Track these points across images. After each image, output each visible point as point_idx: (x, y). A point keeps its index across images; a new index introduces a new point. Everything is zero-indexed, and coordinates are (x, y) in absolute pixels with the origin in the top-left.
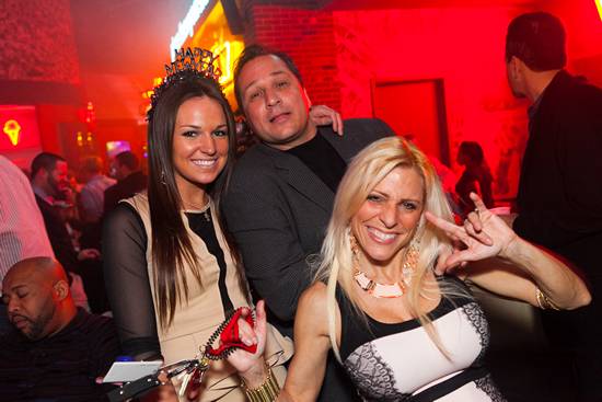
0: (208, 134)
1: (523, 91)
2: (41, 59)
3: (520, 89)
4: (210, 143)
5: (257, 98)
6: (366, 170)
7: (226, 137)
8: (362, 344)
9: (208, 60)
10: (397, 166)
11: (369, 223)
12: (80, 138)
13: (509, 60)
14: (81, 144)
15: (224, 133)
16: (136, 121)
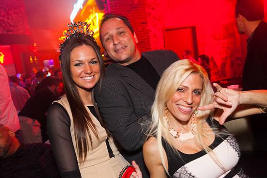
0: (87, 63)
1: (243, 30)
2: (12, 24)
3: (242, 30)
4: (88, 67)
5: (110, 40)
6: (175, 76)
7: (98, 64)
8: (180, 167)
9: (85, 27)
10: (192, 73)
11: (178, 103)
12: (31, 59)
13: (237, 16)
14: (32, 62)
15: (96, 62)
16: (56, 50)
